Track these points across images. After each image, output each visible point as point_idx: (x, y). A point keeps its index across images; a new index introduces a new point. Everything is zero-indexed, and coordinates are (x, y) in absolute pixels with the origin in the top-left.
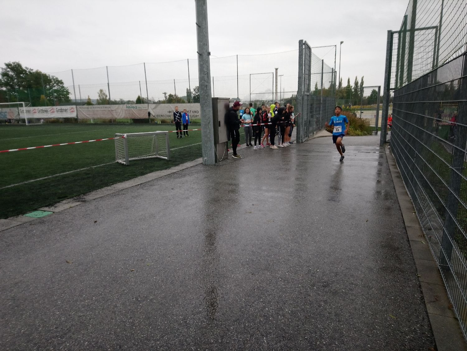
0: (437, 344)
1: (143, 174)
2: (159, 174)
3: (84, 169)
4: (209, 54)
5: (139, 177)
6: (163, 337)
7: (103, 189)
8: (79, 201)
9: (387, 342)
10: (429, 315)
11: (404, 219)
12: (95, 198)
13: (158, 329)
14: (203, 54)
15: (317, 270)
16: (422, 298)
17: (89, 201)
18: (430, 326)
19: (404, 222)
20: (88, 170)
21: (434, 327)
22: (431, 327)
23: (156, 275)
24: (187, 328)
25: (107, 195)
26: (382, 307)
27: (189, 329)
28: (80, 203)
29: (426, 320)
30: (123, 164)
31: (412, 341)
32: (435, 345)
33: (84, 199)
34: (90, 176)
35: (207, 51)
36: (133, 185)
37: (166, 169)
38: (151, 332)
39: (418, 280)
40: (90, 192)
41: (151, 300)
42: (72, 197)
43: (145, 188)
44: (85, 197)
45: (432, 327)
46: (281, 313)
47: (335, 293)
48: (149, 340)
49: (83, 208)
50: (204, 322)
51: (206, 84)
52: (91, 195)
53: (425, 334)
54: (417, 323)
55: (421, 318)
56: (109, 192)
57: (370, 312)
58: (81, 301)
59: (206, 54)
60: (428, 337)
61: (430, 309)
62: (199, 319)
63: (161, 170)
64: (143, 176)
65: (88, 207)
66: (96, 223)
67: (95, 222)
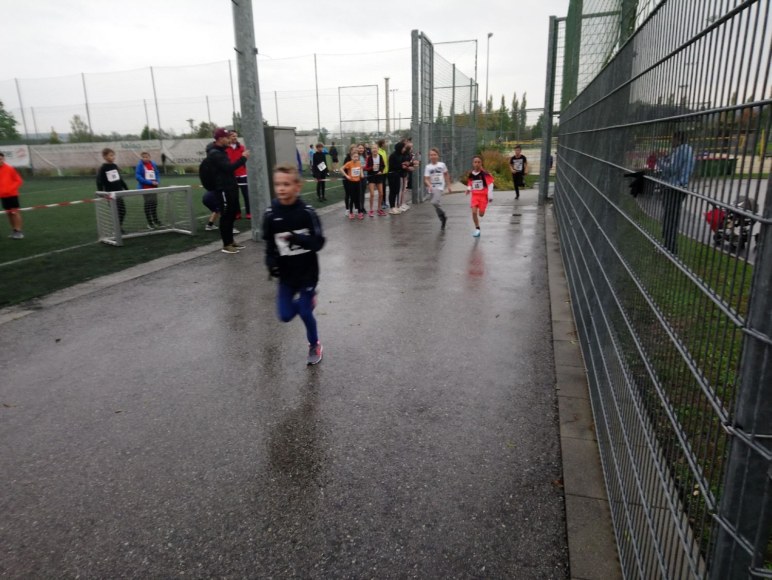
0: (564, 476)
1: (146, 260)
2: (175, 259)
3: (40, 255)
4: (255, 51)
5: (139, 266)
6: (163, 503)
7: (74, 288)
8: (29, 309)
9: (496, 480)
10: (562, 439)
11: (552, 311)
12: (58, 302)
13: (155, 492)
14: (246, 52)
15: (412, 390)
16: (557, 418)
17: (49, 308)
18: (560, 453)
19: (551, 315)
20: (48, 257)
21: (564, 455)
22: (561, 455)
23: (159, 416)
24: (202, 487)
25: (80, 298)
26: (498, 433)
27: (206, 488)
28: (32, 312)
29: (556, 447)
30: (112, 245)
31: (532, 475)
32: (562, 477)
33: (38, 306)
34: (51, 266)
35: (251, 47)
36: (126, 279)
37: (187, 250)
38: (143, 497)
39: (555, 394)
40: (50, 293)
41: (147, 453)
42: (18, 303)
43: (148, 283)
44: (41, 301)
45: (563, 455)
46: (350, 452)
47: (434, 420)
48: (141, 509)
49: (37, 319)
50: (230, 476)
51: (252, 103)
52: (51, 298)
53: (551, 463)
54: (543, 451)
55: (549, 444)
56: (85, 292)
57: (479, 441)
58: (28, 462)
59: (250, 51)
60: (555, 467)
61: (565, 431)
62: (224, 473)
63: (179, 252)
64: (146, 264)
65: (45, 318)
66: (59, 343)
67: (58, 340)
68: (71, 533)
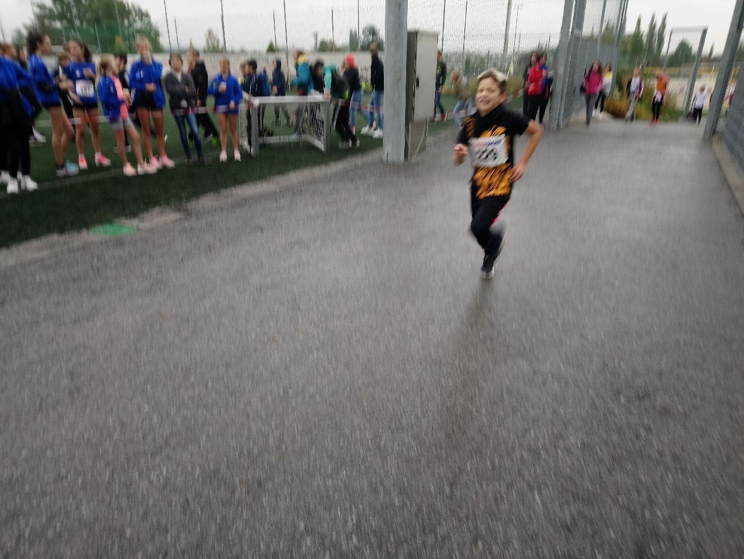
8: (179, 211)
17: (197, 213)
25: (226, 205)
28: (181, 214)
33: (186, 208)
36: (267, 190)
37: (320, 165)
40: (197, 197)
42: (167, 204)
44: (189, 204)
49: (186, 223)
65: (195, 223)
68: (237, 495)
